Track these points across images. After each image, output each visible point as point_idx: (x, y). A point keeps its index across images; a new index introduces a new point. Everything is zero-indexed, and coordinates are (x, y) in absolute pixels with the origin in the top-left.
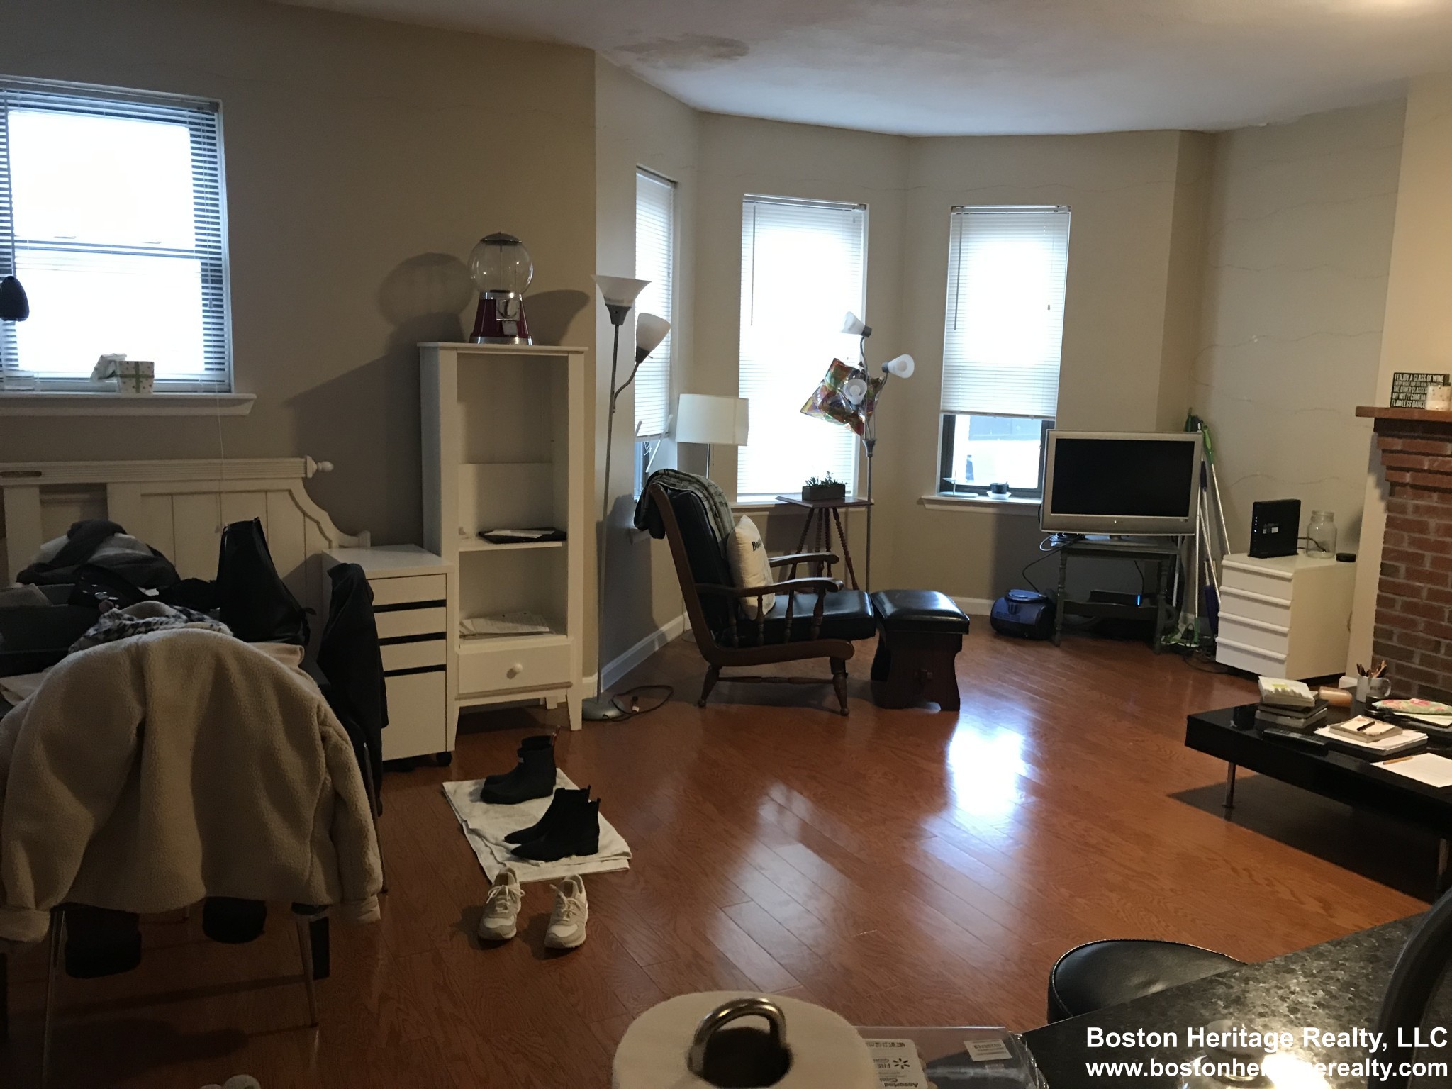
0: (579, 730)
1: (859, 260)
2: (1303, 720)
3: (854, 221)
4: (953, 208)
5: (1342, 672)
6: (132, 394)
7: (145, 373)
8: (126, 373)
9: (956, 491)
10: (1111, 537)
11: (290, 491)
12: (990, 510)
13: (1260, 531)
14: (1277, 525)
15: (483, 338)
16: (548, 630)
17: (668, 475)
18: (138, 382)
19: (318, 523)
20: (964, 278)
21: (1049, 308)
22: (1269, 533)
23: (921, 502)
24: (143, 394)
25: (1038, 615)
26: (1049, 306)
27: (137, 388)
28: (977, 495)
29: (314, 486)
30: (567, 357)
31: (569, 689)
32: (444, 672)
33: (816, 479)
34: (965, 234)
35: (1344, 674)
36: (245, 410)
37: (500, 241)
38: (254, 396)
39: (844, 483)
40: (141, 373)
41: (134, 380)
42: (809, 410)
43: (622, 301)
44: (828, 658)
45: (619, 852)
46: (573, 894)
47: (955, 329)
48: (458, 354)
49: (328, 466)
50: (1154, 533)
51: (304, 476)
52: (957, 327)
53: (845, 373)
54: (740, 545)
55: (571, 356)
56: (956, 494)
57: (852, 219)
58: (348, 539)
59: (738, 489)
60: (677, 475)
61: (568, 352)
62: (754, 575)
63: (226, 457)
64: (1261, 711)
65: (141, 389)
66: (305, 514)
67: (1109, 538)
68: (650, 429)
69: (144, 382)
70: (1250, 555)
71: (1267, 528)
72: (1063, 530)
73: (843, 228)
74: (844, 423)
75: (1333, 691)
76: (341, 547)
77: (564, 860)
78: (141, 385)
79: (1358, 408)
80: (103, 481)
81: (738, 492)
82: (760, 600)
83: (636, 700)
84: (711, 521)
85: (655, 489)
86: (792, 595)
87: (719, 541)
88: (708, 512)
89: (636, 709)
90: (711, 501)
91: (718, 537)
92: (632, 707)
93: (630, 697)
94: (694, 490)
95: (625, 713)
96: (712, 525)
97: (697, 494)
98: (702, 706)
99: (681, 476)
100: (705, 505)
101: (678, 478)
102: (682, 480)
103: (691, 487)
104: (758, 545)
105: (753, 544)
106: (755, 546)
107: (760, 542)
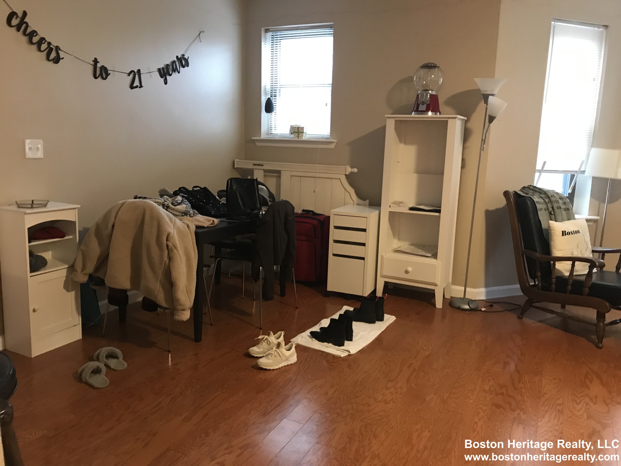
0: (440, 309)
6: (296, 139)
7: (301, 131)
8: (295, 131)
11: (340, 179)
15: (415, 113)
16: (430, 255)
17: (529, 188)
18: (298, 135)
19: (349, 193)
24: (300, 139)
27: (298, 137)
29: (350, 178)
30: (448, 120)
31: (436, 287)
32: (364, 261)
36: (333, 146)
37: (429, 67)
38: (335, 141)
40: (299, 131)
41: (297, 134)
43: (487, 91)
44: (597, 310)
45: (346, 349)
46: (279, 349)
48: (395, 120)
49: (355, 170)
51: (345, 173)
55: (449, 120)
58: (361, 202)
60: (535, 189)
61: (449, 118)
62: (560, 250)
63: (318, 164)
65: (299, 137)
66: (345, 189)
69: (300, 135)
76: (358, 204)
77: (326, 344)
78: (299, 136)
80: (280, 169)
82: (554, 264)
83: (491, 306)
84: (543, 216)
85: (506, 194)
86: (573, 265)
87: (545, 228)
88: (539, 210)
89: (483, 309)
90: (549, 205)
91: (544, 226)
92: (482, 308)
93: (490, 304)
94: (537, 197)
95: (472, 309)
96: (540, 218)
97: (534, 199)
98: (520, 318)
99: (537, 189)
100: (538, 206)
101: (535, 190)
102: (536, 191)
103: (538, 196)
104: (569, 233)
105: (563, 232)
106: (564, 233)
107: (573, 232)
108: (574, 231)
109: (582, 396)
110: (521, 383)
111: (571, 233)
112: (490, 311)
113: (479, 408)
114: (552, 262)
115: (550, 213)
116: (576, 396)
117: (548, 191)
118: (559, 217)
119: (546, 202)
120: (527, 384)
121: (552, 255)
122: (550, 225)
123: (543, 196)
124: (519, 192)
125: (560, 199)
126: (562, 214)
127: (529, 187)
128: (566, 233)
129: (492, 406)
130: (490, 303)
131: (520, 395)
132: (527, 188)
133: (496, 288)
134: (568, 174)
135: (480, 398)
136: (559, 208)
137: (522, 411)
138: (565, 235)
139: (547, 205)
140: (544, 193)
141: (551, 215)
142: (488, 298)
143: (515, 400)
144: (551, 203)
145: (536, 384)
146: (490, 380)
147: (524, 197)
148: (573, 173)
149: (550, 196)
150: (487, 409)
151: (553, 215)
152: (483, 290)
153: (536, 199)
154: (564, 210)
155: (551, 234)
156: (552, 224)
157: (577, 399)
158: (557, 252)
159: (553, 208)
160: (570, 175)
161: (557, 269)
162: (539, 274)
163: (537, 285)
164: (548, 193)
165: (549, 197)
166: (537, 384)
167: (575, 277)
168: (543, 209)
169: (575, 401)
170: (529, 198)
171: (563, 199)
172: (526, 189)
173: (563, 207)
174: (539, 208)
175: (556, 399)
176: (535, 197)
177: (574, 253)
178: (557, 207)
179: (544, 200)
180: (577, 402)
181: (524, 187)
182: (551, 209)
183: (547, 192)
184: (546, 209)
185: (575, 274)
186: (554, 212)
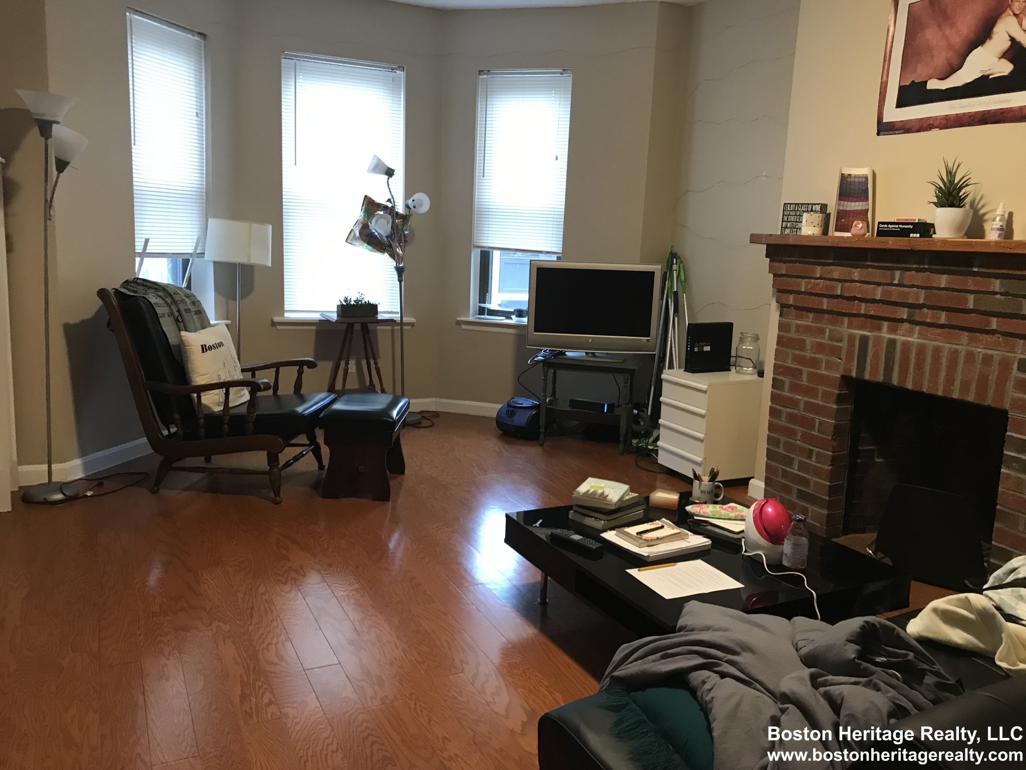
1: (400, 114)
2: (602, 522)
3: (393, 81)
4: (481, 72)
5: (752, 476)
9: (488, 315)
10: (587, 353)
12: (511, 331)
13: (692, 348)
14: (709, 344)
17: (136, 283)
20: (490, 132)
21: (557, 159)
22: (702, 352)
23: (459, 323)
25: (528, 419)
26: (557, 157)
28: (504, 318)
33: (349, 299)
34: (490, 95)
35: (753, 478)
39: (377, 303)
42: (352, 240)
43: (44, 115)
44: (267, 452)
47: (483, 176)
50: (618, 350)
52: (485, 174)
53: (375, 209)
54: (186, 347)
56: (487, 317)
57: (391, 79)
59: (285, 306)
60: (145, 283)
62: (202, 375)
64: (575, 511)
67: (584, 354)
68: (171, 248)
70: (684, 371)
71: (698, 347)
72: (549, 347)
73: (384, 86)
74: (384, 252)
75: (669, 494)
79: (752, 236)
81: (285, 309)
82: (199, 397)
83: (100, 485)
84: (167, 325)
85: (102, 293)
86: (227, 394)
87: (174, 344)
88: (161, 317)
89: (89, 494)
90: (173, 307)
91: (172, 340)
92: (86, 492)
93: (96, 482)
94: (153, 296)
95: (71, 497)
96: (164, 329)
97: (150, 300)
98: (154, 492)
99: (148, 284)
100: (159, 310)
101: (146, 286)
102: (149, 288)
103: (153, 294)
104: (210, 348)
105: (202, 346)
106: (204, 349)
107: (215, 346)
108: (216, 344)
109: (285, 573)
110: (202, 584)
111: (213, 348)
112: (101, 493)
113: (158, 644)
114: (195, 395)
115: (177, 320)
116: (279, 575)
117: (168, 287)
118: (190, 325)
119: (168, 304)
120: (209, 582)
121: (191, 384)
122: (183, 338)
123: (161, 294)
124: (123, 290)
125: (186, 297)
126: (193, 320)
127: (135, 280)
128: (207, 348)
129: (176, 631)
130: (96, 480)
131: (207, 601)
132: (133, 282)
133: (100, 454)
134: (178, 259)
135: (153, 627)
136: (188, 311)
137: (221, 622)
138: (206, 351)
139: (170, 307)
140: (161, 289)
141: (178, 323)
142: (88, 474)
143: (205, 610)
144: (175, 304)
145: (222, 578)
146: (155, 596)
147: (134, 298)
148: (186, 257)
149: (172, 294)
150: (171, 639)
151: (181, 323)
152: (78, 462)
153: (153, 300)
154: (195, 314)
155: (186, 352)
156: (185, 336)
157: (280, 578)
158: (199, 380)
159: (179, 311)
160: (181, 259)
161: (203, 404)
162: (177, 416)
163: (174, 433)
164: (169, 289)
165: (171, 296)
166: (224, 578)
167: (232, 411)
168: (166, 315)
169: (279, 580)
170: (142, 299)
171: (190, 296)
172: (132, 284)
173: (193, 309)
174: (161, 313)
175: (256, 587)
176: (151, 295)
177: (221, 376)
178: (185, 309)
179: (164, 300)
180: (282, 581)
181: (126, 282)
182: (177, 314)
183: (166, 287)
184: (170, 314)
185: (231, 405)
186: (182, 319)
